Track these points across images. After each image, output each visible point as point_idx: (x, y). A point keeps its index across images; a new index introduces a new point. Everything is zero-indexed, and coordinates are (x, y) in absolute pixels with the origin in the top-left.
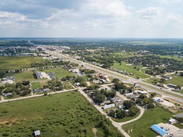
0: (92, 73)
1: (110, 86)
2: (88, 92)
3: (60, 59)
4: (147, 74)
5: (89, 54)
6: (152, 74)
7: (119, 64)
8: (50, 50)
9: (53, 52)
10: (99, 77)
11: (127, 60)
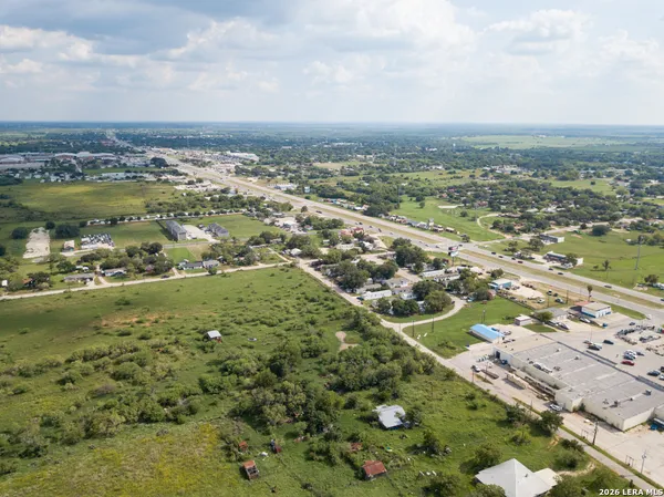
0: (335, 227)
1: (384, 258)
2: (325, 268)
3: (232, 190)
4: (495, 232)
5: (323, 177)
6: (509, 230)
7: (417, 205)
8: (195, 164)
9: (202, 169)
10: (355, 236)
11: (445, 195)
